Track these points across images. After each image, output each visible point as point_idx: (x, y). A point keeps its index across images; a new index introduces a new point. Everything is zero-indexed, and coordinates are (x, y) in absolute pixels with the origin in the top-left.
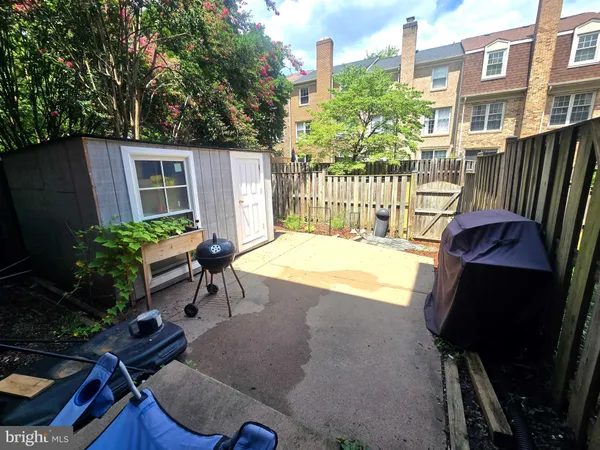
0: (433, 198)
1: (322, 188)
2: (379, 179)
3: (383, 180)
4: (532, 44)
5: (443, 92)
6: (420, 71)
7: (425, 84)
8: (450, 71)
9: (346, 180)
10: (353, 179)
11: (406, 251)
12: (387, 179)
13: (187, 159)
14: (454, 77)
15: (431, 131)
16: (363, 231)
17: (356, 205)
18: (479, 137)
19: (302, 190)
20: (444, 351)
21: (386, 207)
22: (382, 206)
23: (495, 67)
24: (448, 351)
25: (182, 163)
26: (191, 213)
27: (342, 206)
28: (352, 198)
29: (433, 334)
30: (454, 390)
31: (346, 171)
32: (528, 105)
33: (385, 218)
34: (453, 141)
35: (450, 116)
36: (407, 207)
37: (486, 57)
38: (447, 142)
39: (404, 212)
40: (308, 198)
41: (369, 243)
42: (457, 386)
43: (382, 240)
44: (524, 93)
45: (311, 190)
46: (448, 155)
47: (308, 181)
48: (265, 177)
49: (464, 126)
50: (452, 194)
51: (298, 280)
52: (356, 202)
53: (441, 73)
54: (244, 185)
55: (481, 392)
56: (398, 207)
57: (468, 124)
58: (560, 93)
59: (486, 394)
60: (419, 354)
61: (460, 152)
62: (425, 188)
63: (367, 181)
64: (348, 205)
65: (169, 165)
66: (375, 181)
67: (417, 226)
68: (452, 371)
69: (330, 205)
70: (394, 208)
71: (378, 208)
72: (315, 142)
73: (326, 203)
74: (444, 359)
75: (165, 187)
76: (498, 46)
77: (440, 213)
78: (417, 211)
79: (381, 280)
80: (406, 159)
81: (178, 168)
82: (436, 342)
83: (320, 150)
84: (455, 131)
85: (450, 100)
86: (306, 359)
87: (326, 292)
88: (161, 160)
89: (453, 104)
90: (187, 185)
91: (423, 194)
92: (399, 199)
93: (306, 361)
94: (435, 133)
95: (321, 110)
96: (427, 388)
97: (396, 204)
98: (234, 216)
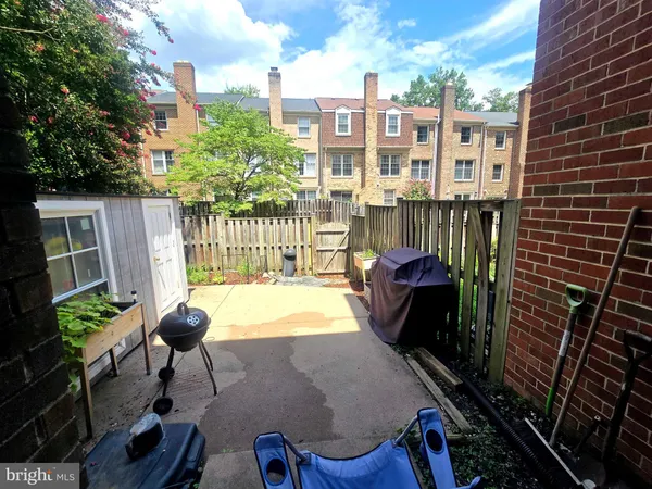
0: (330, 236)
1: (221, 232)
2: (283, 221)
3: (287, 222)
4: (364, 114)
5: (308, 140)
6: (288, 117)
7: (291, 130)
8: (312, 123)
9: (249, 223)
10: (256, 222)
11: (324, 286)
12: (290, 221)
13: (97, 212)
14: (315, 128)
15: (302, 173)
16: (271, 273)
17: (262, 248)
18: (339, 181)
19: (197, 235)
20: (402, 353)
21: (291, 247)
22: (288, 247)
23: (343, 127)
24: (405, 353)
25: (90, 218)
26: (105, 283)
27: (247, 251)
28: (257, 241)
29: (390, 344)
30: (423, 374)
31: (233, 211)
32: (367, 160)
33: (292, 258)
34: (320, 183)
35: (316, 161)
36: (310, 246)
37: (337, 117)
38: (315, 184)
39: (308, 251)
40: (205, 244)
41: (284, 284)
42: (422, 371)
43: (293, 279)
44: (364, 149)
45: (209, 236)
46: (318, 196)
47: (204, 225)
48: (177, 227)
49: (328, 171)
50: (343, 233)
51: (255, 335)
52: (261, 244)
53: (304, 123)
54: (157, 237)
55: (438, 368)
56: (302, 247)
57: (330, 170)
58: (384, 153)
59: (441, 368)
60: (391, 361)
61: (327, 192)
62: (323, 229)
63: (271, 223)
64: (254, 249)
65: (75, 222)
66: (279, 223)
67: (319, 263)
68: (414, 364)
69: (233, 251)
70: (299, 247)
71: (284, 249)
72: (192, 179)
73: (228, 248)
74: (405, 358)
75: (72, 253)
76: (343, 110)
77: (336, 249)
78: (318, 248)
79: (327, 316)
80: (290, 199)
81: (85, 225)
82: (395, 350)
83: (198, 187)
84: (321, 175)
85: (313, 147)
86: (323, 398)
87: (292, 339)
88: (66, 216)
89: (317, 151)
90: (98, 247)
91: (322, 233)
92: (302, 239)
93: (325, 400)
94: (305, 175)
95: (192, 141)
96: (410, 380)
97: (301, 244)
98: (151, 279)
